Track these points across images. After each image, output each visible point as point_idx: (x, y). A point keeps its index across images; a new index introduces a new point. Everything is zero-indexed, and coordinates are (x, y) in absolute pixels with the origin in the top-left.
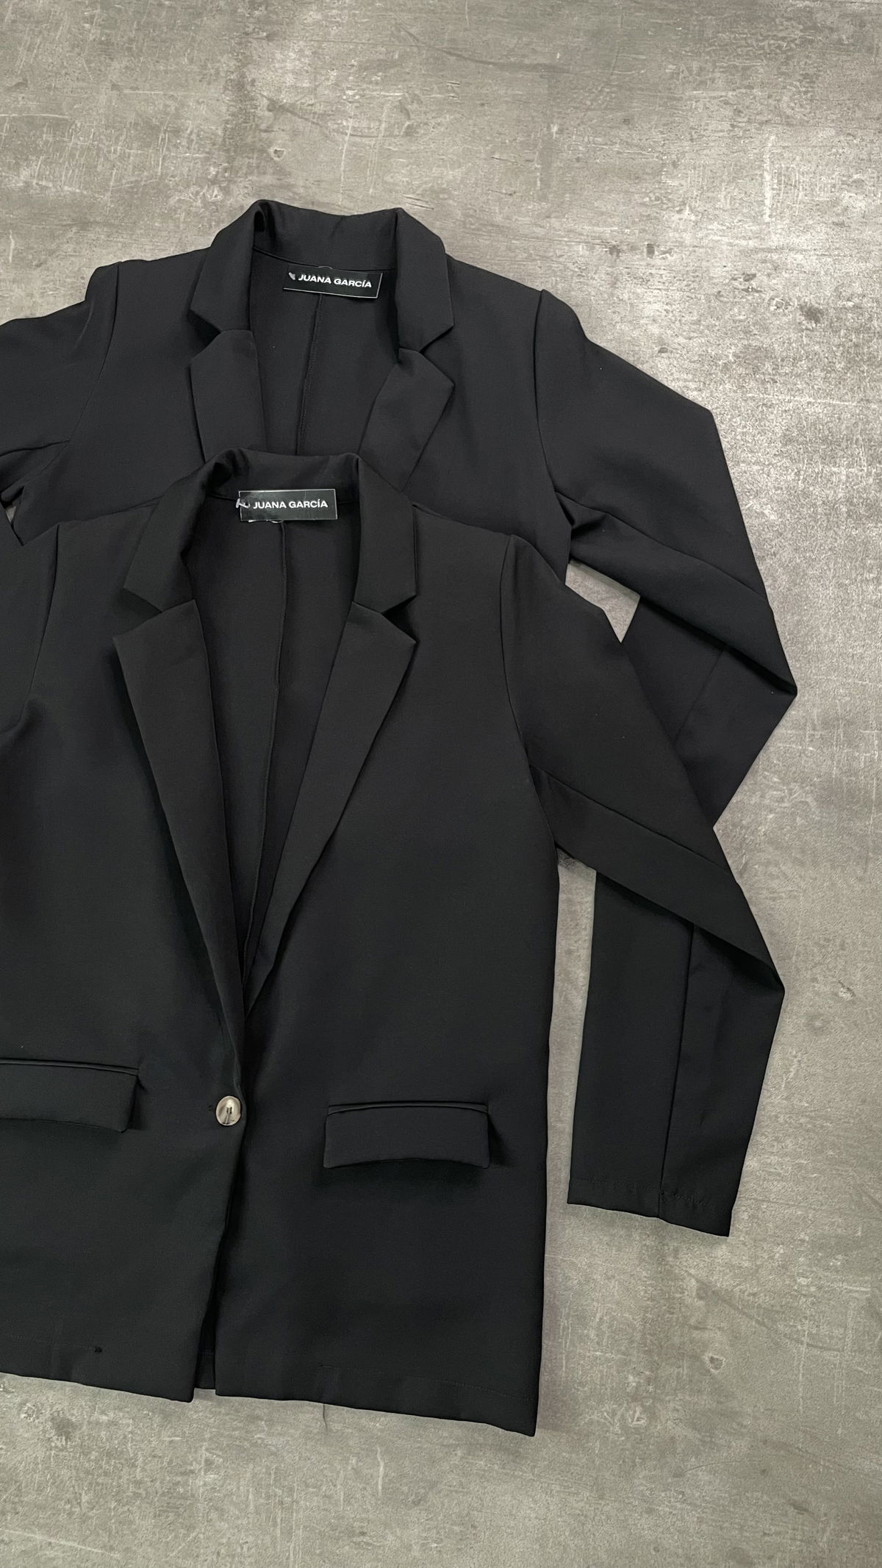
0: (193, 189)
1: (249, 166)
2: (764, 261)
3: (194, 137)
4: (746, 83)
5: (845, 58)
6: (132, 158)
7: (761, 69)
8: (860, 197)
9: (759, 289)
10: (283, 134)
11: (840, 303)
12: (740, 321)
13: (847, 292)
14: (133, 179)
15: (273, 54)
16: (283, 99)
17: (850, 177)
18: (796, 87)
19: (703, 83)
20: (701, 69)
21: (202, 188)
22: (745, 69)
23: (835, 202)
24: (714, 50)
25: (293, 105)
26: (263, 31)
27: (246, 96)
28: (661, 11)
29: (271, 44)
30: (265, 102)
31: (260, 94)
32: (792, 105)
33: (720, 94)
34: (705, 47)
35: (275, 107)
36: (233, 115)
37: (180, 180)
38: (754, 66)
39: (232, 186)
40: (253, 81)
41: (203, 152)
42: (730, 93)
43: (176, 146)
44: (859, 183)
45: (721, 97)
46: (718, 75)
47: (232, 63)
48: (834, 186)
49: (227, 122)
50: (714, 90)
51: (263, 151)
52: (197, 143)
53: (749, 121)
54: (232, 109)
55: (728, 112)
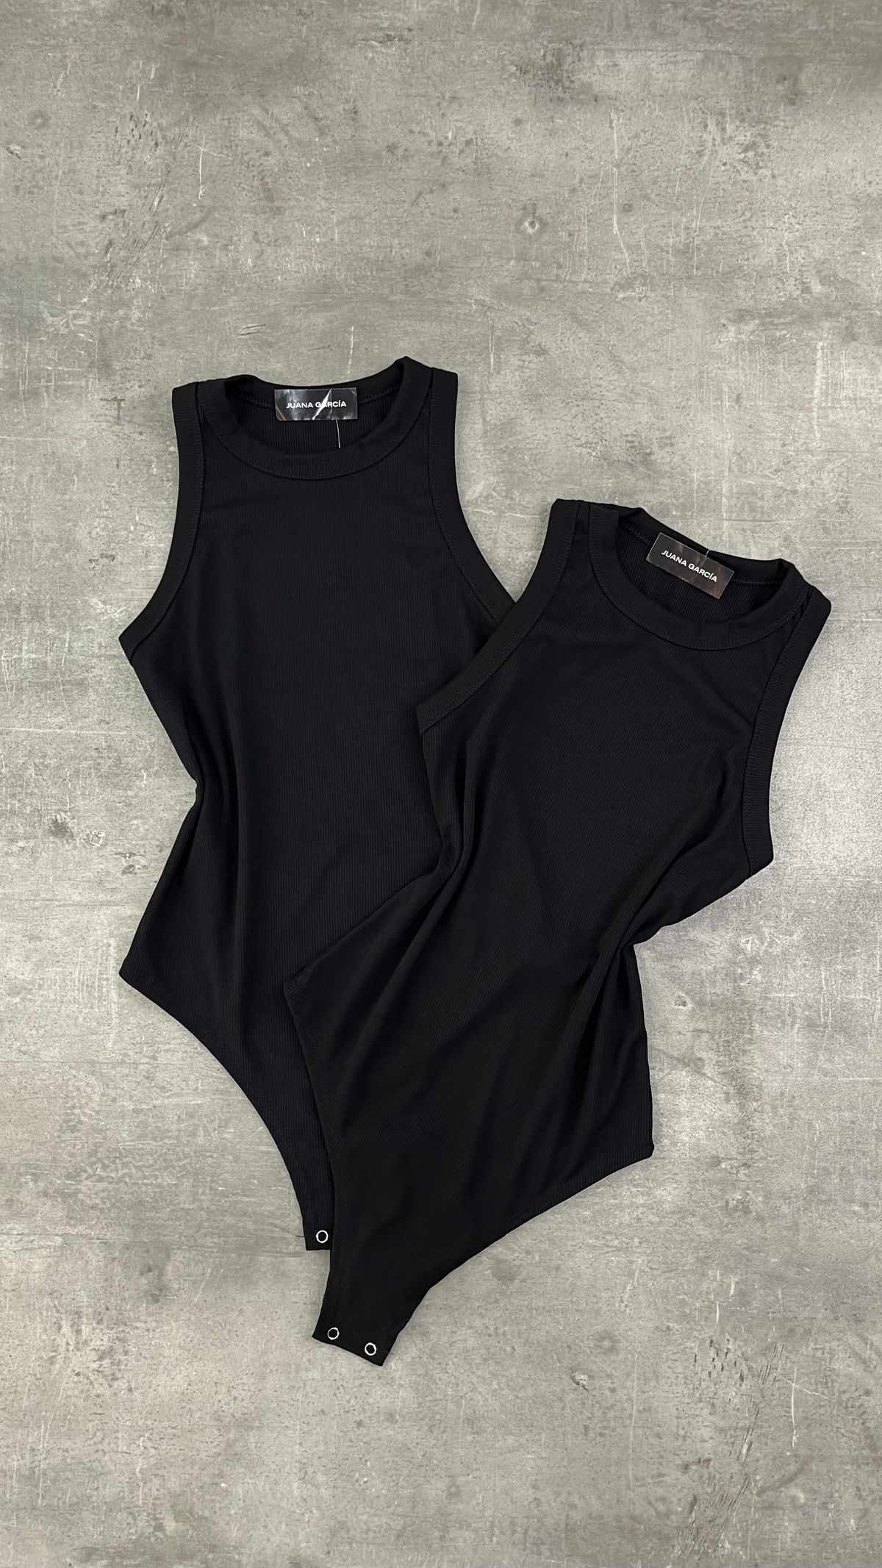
0: (776, 950)
1: (713, 983)
2: (113, 890)
3: (789, 1020)
4: (142, 1117)
5: (30, 1156)
6: (861, 988)
7: (124, 1136)
8: (12, 974)
9: (118, 856)
10: (680, 1027)
11: (32, 844)
12: (136, 818)
13: (26, 858)
14: (854, 959)
15: (708, 1138)
16: (687, 1076)
17: (23, 999)
18: (85, 1115)
19: (191, 1116)
20: (193, 1134)
21: (766, 951)
22: (142, 1137)
23: (39, 965)
24: (179, 1160)
25: (673, 1068)
26: (726, 1169)
27: (733, 1078)
28: (245, 1214)
29: (714, 1152)
30: (708, 1070)
31: (715, 1082)
32: (89, 1090)
33: (170, 1100)
34: (191, 1164)
35: (695, 1065)
36: (744, 1052)
37: (794, 960)
38: (133, 1141)
39: (730, 956)
40: (727, 1100)
41: (773, 1000)
42: (158, 1102)
43: (809, 1007)
44: (13, 991)
45: (169, 1097)
46: (174, 1127)
47: (757, 1124)
48: (41, 986)
49: (751, 1042)
50: (178, 1105)
51: (701, 1004)
52: (783, 1012)
53: (136, 1064)
54: (747, 1059)
55: (161, 1076)
